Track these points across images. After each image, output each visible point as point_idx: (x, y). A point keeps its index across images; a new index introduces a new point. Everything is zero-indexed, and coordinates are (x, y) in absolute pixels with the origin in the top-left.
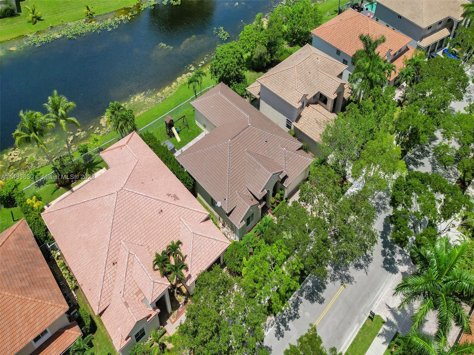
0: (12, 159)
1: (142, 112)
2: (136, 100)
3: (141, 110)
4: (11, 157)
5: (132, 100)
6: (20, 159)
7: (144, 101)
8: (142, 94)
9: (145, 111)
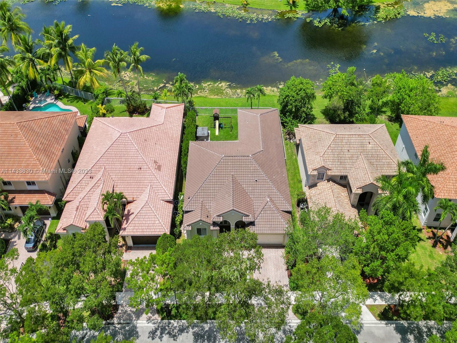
0: (125, 77)
1: (216, 97)
2: (220, 85)
3: (217, 95)
4: (126, 75)
5: (217, 84)
6: (128, 79)
7: (225, 89)
8: (228, 84)
9: (218, 97)
